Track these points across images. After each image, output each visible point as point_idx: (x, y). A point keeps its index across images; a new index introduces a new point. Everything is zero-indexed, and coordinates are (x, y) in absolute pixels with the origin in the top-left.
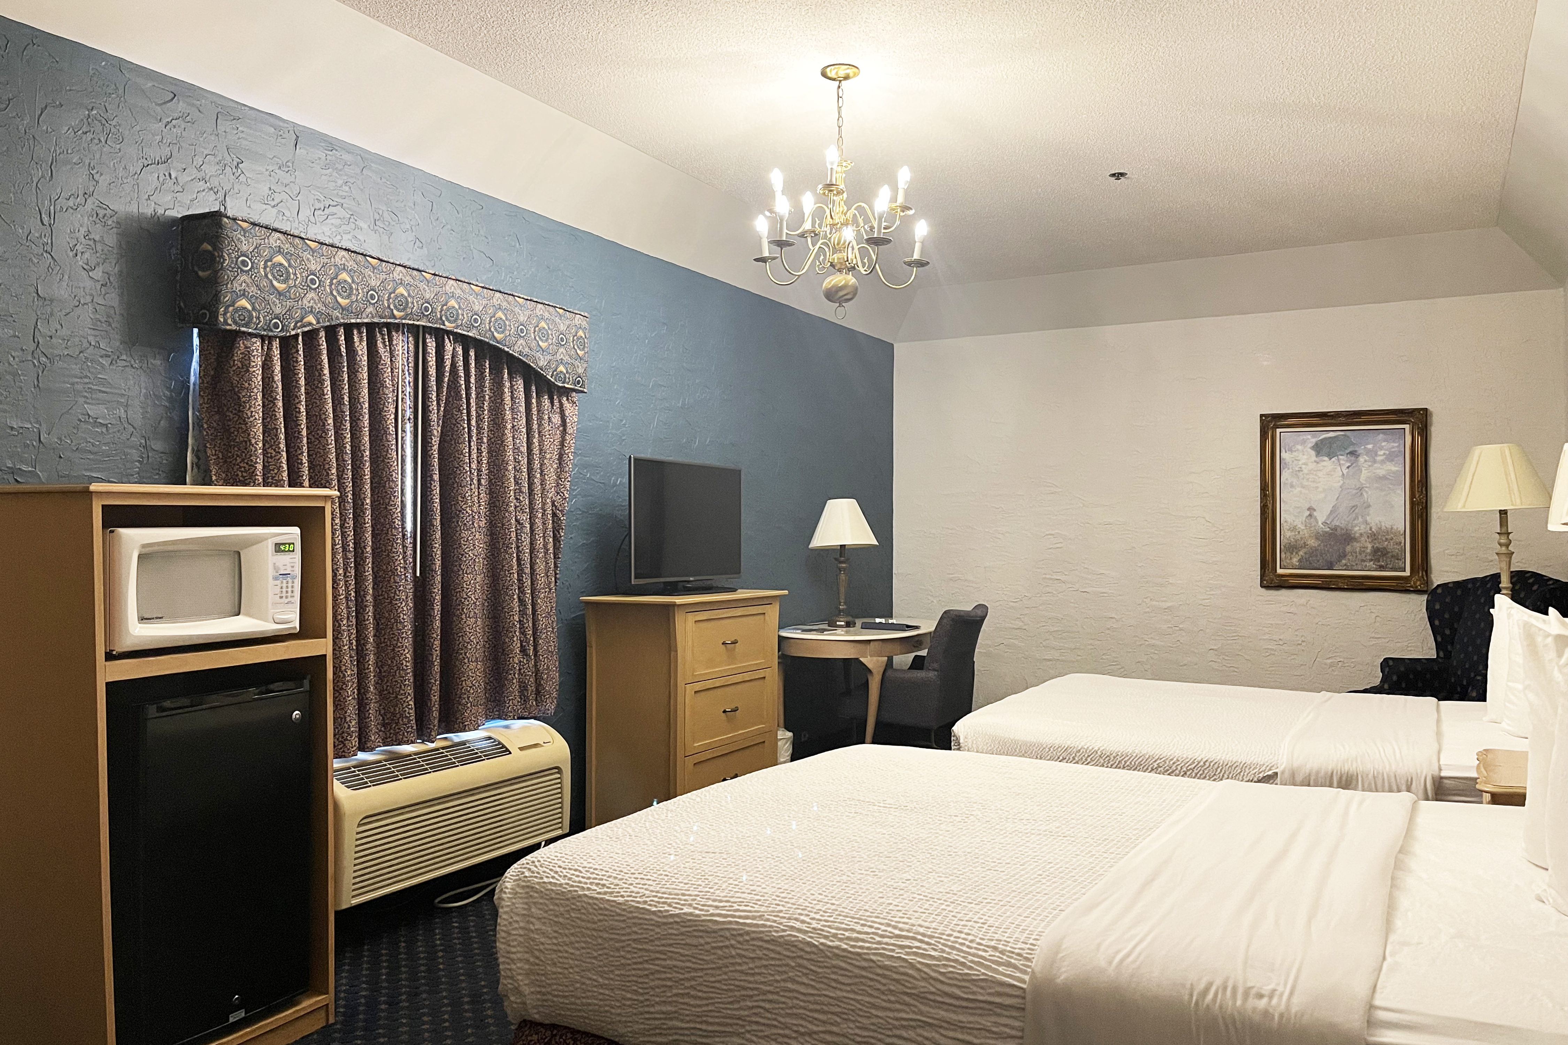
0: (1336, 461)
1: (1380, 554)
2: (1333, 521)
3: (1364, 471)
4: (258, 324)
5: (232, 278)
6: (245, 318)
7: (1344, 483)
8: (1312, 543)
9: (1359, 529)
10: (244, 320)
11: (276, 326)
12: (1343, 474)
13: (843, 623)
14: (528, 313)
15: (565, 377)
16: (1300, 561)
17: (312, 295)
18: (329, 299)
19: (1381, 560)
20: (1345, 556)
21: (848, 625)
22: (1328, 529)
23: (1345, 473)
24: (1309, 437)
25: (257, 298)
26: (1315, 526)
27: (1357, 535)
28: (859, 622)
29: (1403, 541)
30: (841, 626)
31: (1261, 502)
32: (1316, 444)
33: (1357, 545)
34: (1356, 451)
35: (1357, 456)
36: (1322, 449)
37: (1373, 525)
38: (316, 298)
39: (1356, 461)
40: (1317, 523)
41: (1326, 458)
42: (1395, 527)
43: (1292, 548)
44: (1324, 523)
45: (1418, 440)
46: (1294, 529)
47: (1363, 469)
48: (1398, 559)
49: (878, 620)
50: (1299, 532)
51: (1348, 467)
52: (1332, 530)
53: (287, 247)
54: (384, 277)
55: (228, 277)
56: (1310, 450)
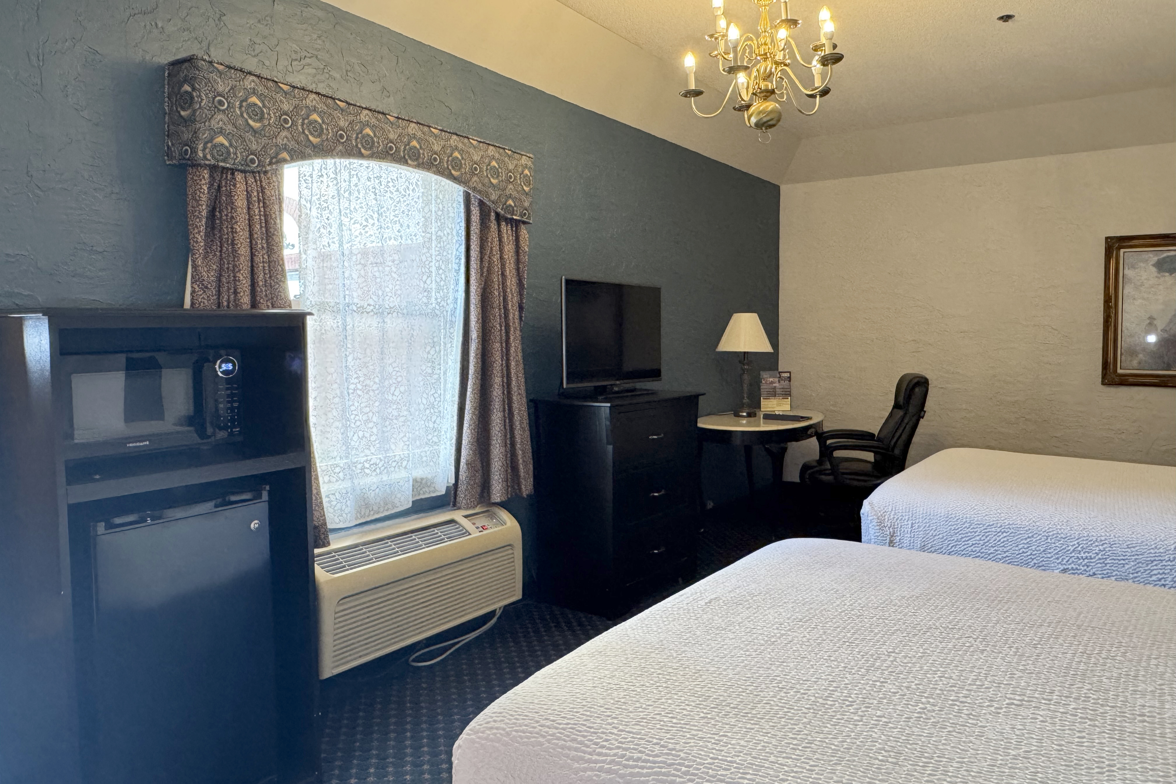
4: (236, 159)
5: (210, 116)
6: (223, 153)
10: (222, 155)
11: (252, 161)
14: (481, 153)
15: (513, 210)
17: (284, 133)
18: (302, 138)
24: (1151, 255)
25: (233, 135)
38: (289, 136)
41: (1167, 274)
53: (261, 89)
54: (352, 118)
55: (206, 115)
56: (1151, 267)
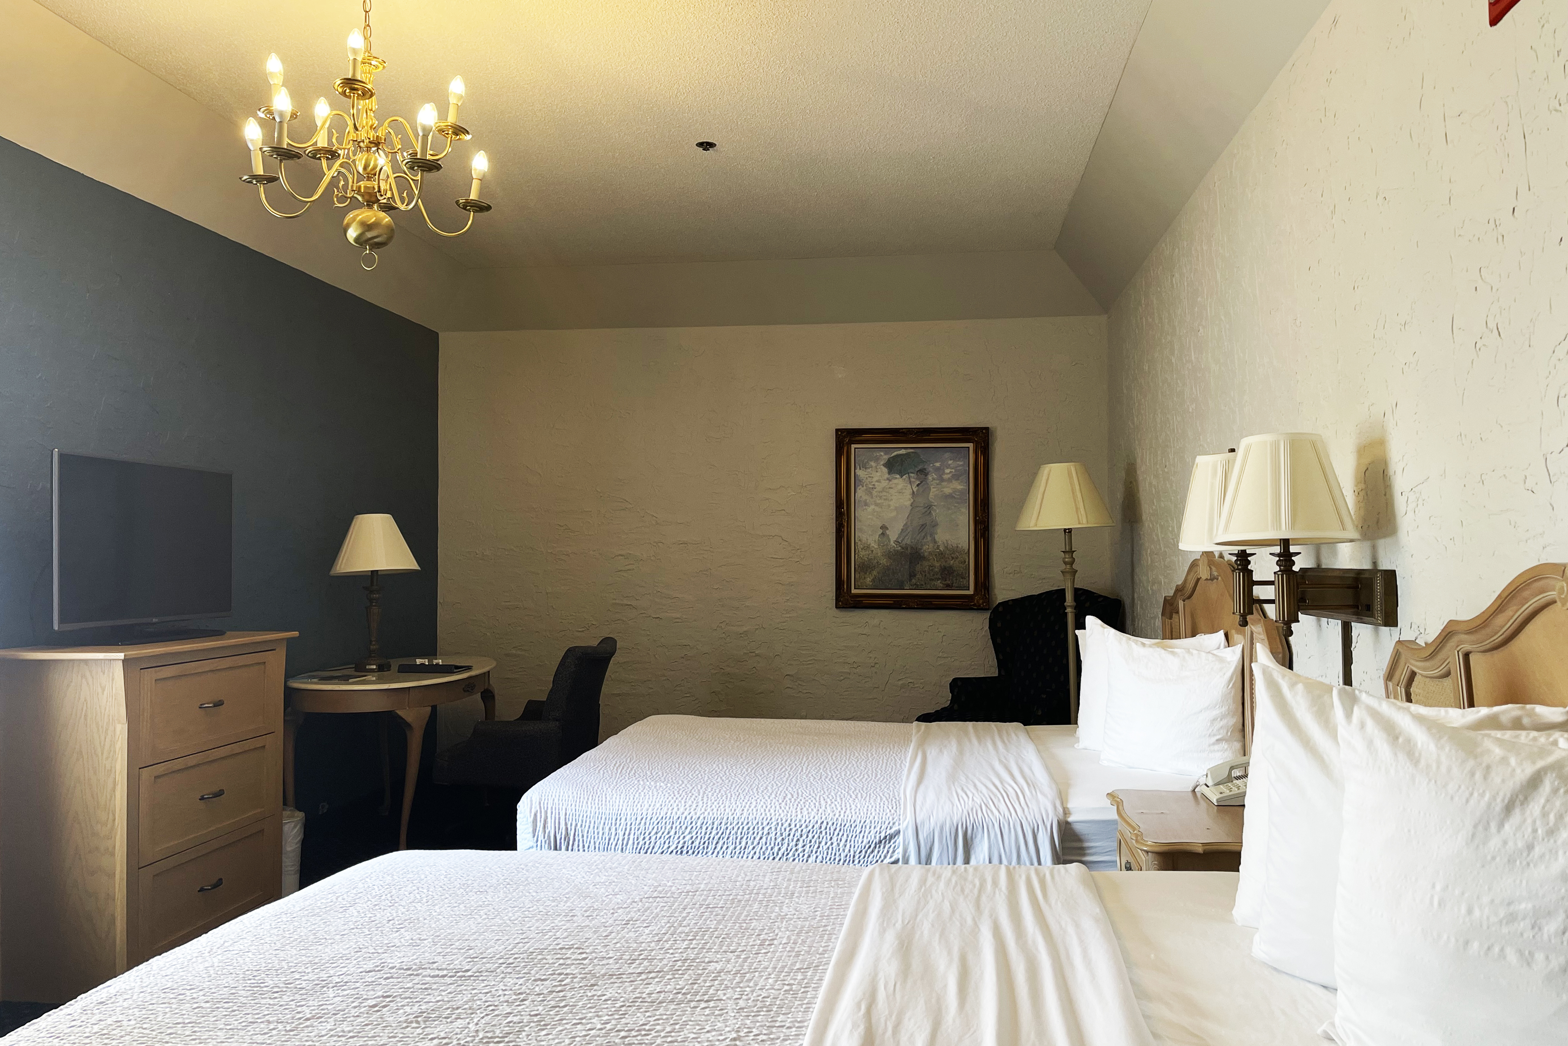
0: (907, 479)
1: (948, 574)
2: (903, 539)
3: (932, 490)
7: (914, 501)
8: (884, 561)
9: (927, 548)
12: (913, 492)
13: (374, 667)
16: (873, 580)
19: (948, 579)
20: (915, 576)
21: (381, 668)
22: (900, 548)
23: (915, 490)
26: (887, 545)
27: (926, 554)
28: (395, 664)
29: (967, 560)
30: (372, 671)
31: (836, 521)
32: (889, 460)
33: (926, 563)
34: (925, 469)
35: (926, 474)
36: (894, 466)
37: (940, 543)
39: (926, 479)
40: (889, 541)
42: (960, 546)
43: (865, 567)
44: (896, 541)
45: (981, 459)
46: (867, 547)
47: (932, 487)
48: (962, 578)
49: (419, 661)
50: (872, 551)
51: (918, 485)
52: (903, 548)
